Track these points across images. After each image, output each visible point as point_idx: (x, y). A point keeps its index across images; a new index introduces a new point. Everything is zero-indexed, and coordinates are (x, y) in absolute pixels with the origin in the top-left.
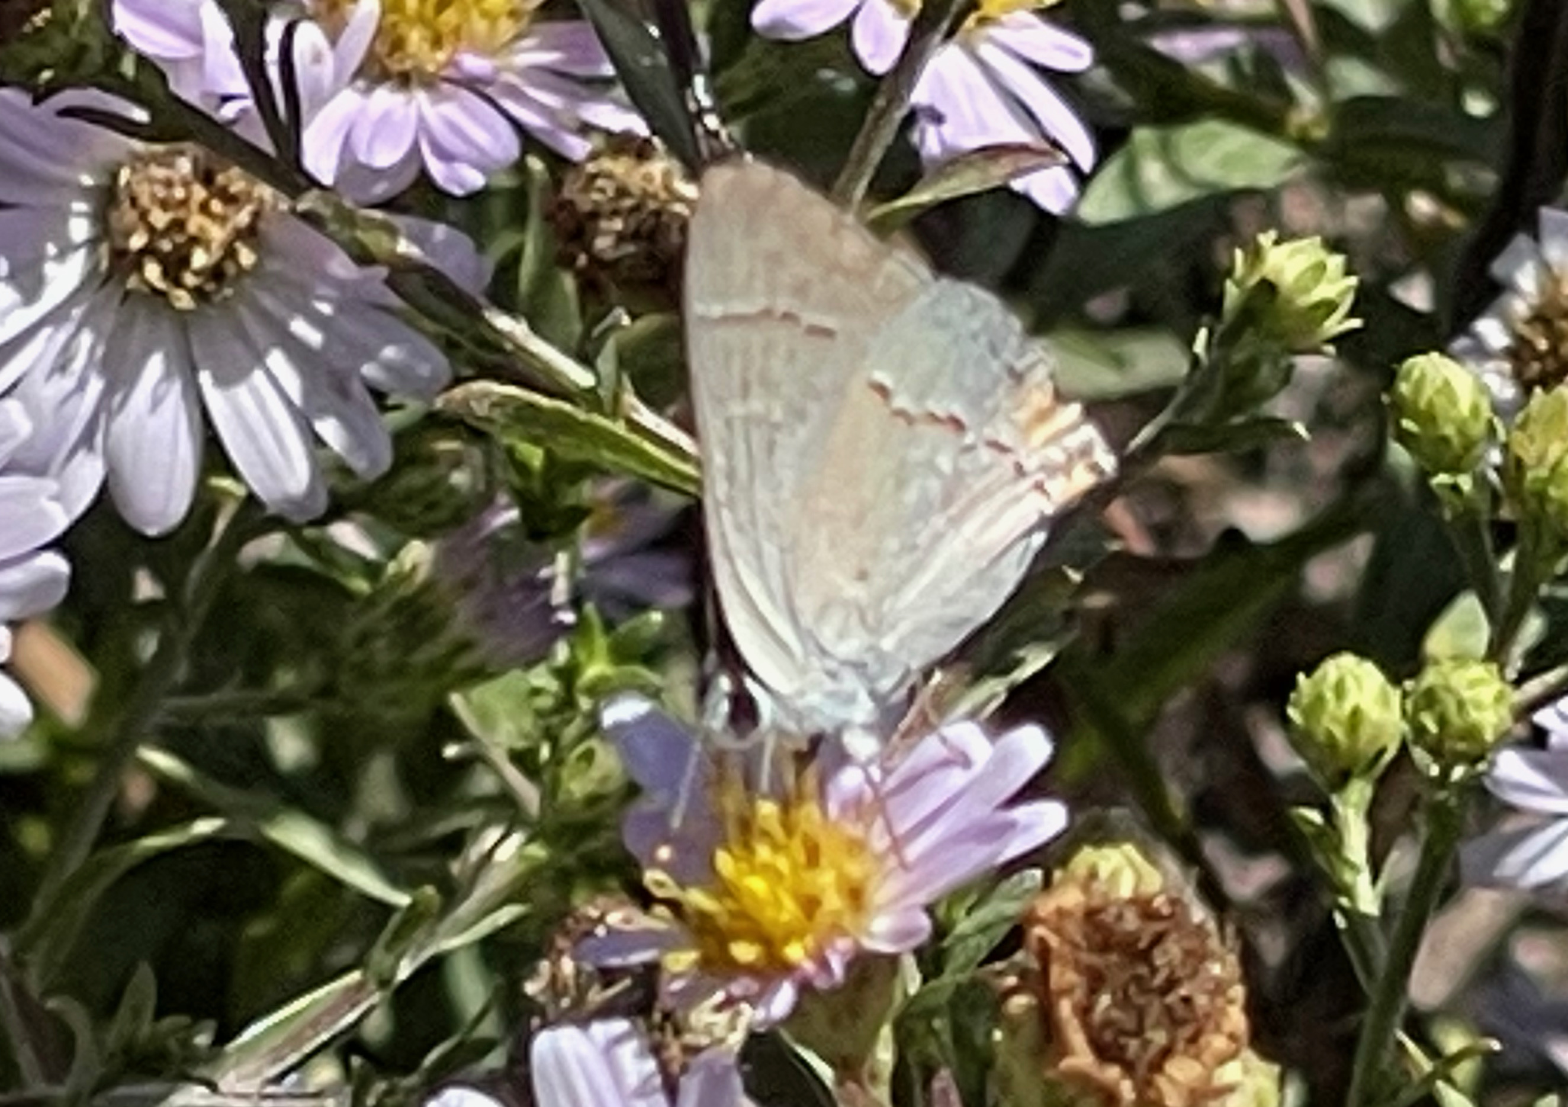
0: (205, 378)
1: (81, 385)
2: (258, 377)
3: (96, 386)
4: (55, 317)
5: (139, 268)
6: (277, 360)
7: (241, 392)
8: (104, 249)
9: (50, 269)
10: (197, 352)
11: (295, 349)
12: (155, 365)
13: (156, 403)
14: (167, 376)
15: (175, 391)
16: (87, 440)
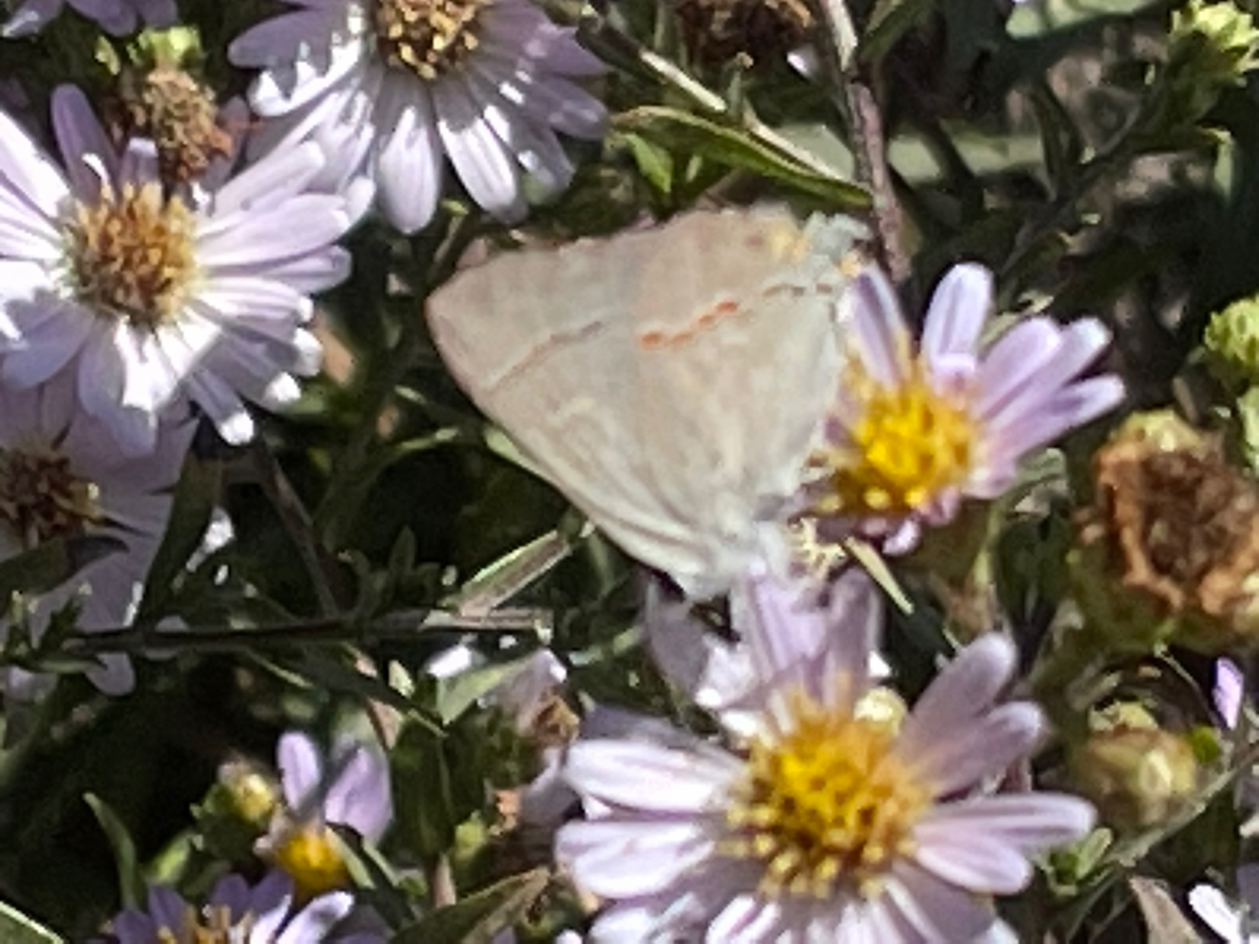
0: (443, 126)
1: (358, 132)
2: (479, 124)
3: (368, 132)
4: (339, 86)
5: (397, 50)
6: (492, 112)
7: (468, 135)
8: (373, 38)
9: (336, 52)
10: (439, 107)
11: (505, 104)
12: (409, 117)
13: (410, 142)
14: (417, 126)
15: (423, 135)
16: (362, 170)
